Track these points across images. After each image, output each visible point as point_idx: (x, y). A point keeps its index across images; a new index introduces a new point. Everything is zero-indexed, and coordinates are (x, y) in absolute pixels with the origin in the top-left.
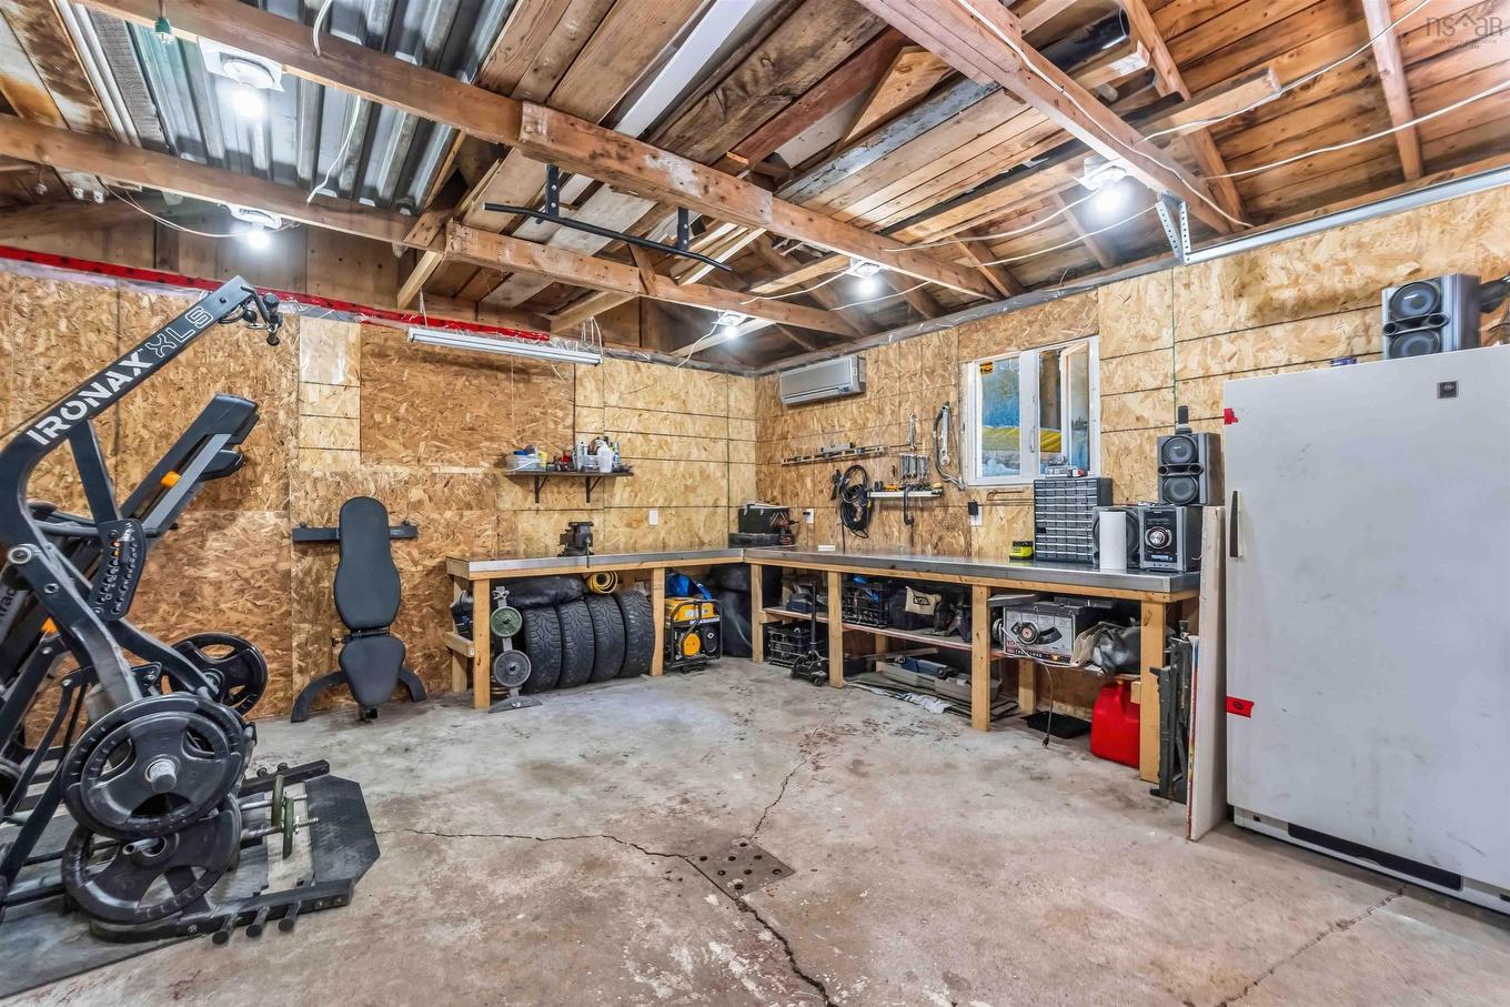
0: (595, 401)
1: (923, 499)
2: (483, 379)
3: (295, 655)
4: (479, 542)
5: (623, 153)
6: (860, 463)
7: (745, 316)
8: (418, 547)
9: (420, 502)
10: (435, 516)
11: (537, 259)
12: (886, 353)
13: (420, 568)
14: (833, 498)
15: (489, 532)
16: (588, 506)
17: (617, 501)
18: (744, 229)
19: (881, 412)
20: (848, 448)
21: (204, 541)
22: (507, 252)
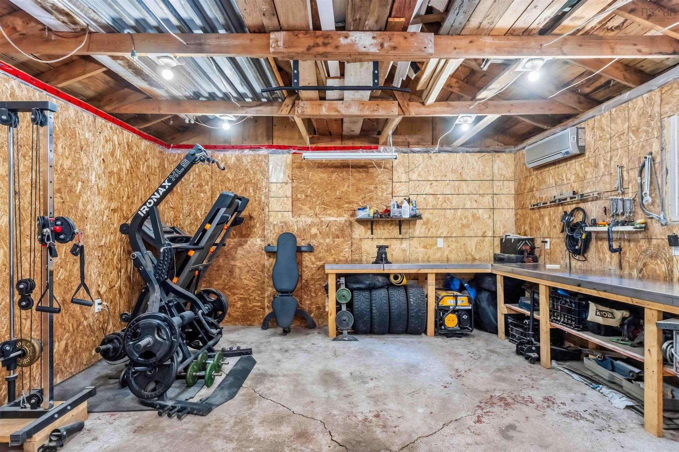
0: (404, 178)
1: (629, 232)
2: (345, 173)
3: (266, 301)
4: (342, 254)
5: (326, 41)
6: (581, 205)
7: (474, 116)
8: (315, 256)
9: (316, 234)
10: (322, 241)
11: (339, 109)
12: (600, 120)
13: (315, 266)
14: (562, 231)
15: (347, 250)
16: (400, 236)
17: (417, 233)
18: (443, 61)
19: (596, 166)
20: (571, 195)
21: (236, 251)
22: (324, 108)
